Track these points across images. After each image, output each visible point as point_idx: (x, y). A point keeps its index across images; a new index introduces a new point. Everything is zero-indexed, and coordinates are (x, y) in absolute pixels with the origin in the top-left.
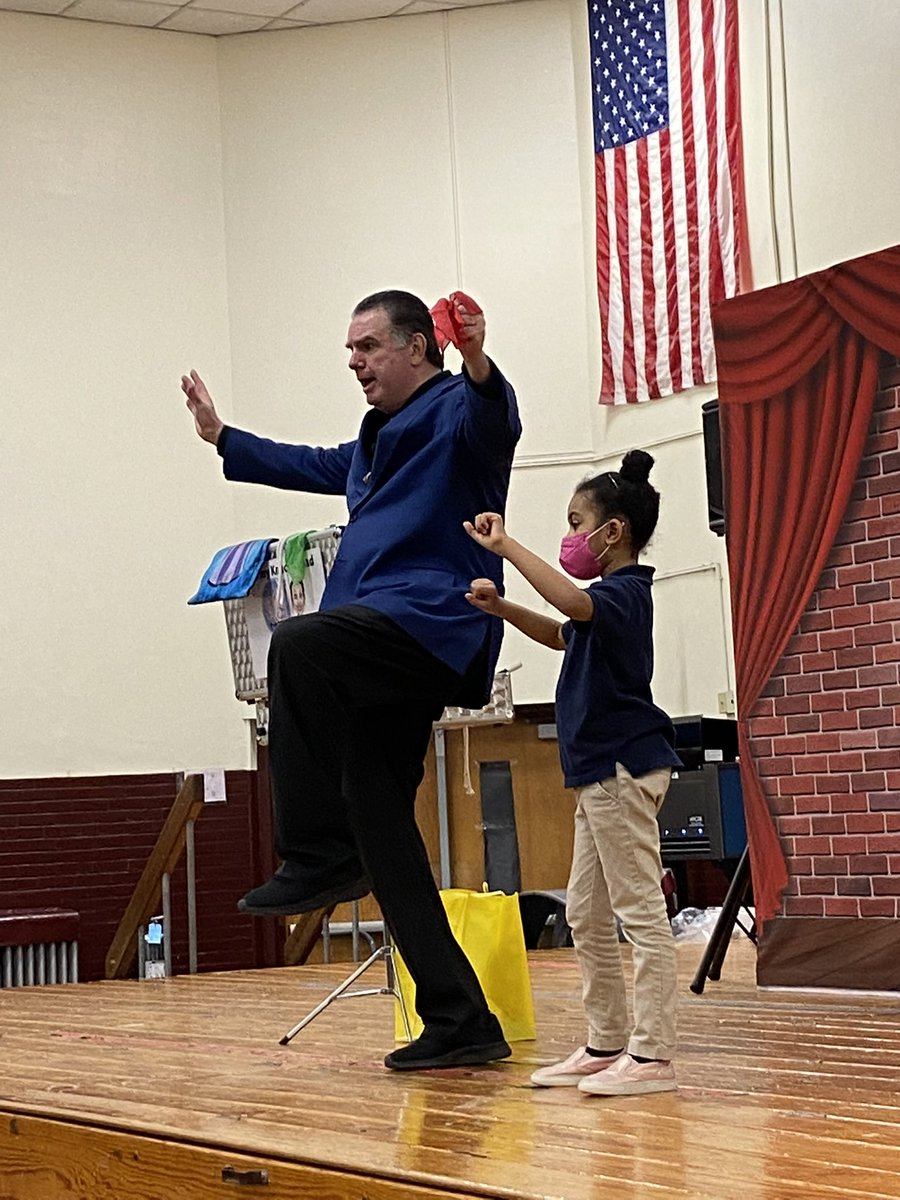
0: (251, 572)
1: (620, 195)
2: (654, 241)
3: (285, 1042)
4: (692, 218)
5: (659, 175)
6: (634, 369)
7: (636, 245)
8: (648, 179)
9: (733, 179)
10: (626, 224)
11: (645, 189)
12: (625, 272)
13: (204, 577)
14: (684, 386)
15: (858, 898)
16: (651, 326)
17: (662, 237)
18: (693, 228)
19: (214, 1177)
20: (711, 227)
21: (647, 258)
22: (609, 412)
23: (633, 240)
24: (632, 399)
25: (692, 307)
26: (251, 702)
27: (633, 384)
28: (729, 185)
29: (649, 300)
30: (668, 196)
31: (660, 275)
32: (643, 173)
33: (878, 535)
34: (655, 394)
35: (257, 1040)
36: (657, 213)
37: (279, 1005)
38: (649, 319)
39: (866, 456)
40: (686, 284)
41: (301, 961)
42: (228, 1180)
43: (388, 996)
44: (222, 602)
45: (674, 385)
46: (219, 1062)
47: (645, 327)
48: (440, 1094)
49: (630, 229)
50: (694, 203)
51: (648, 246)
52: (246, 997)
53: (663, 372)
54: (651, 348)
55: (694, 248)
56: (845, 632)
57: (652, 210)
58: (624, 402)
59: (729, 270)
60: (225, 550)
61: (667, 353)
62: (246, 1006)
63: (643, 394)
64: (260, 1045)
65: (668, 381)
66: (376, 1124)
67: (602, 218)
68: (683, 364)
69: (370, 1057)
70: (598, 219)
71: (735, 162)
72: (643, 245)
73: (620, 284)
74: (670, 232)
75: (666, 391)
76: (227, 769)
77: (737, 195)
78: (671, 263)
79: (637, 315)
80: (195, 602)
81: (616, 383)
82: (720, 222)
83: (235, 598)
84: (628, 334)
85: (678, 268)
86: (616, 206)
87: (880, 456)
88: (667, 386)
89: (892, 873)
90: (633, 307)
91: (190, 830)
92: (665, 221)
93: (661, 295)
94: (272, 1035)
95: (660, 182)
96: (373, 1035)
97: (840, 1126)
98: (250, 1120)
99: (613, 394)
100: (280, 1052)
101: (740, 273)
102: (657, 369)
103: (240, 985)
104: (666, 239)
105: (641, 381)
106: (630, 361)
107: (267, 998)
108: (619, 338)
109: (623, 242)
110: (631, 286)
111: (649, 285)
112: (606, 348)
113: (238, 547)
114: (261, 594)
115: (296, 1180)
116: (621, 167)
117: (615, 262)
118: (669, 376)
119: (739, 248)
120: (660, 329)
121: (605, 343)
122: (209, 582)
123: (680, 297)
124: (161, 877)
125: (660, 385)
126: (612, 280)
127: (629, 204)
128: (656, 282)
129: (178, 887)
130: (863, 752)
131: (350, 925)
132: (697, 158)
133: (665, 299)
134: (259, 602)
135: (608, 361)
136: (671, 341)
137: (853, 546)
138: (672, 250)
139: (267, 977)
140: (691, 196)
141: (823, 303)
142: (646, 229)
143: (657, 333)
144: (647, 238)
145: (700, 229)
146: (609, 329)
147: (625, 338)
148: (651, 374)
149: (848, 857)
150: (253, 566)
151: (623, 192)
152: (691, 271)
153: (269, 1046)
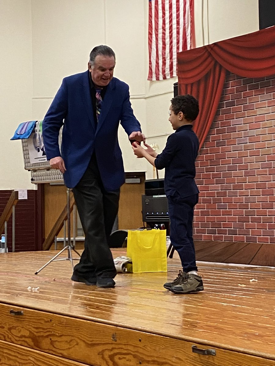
0: (30, 131)
1: (156, 15)
2: (166, 30)
3: (36, 273)
4: (178, 23)
5: (168, 9)
6: (159, 69)
7: (160, 31)
8: (165, 10)
9: (191, 12)
10: (158, 24)
11: (164, 14)
12: (157, 39)
13: (16, 131)
14: (174, 76)
15: (213, 235)
16: (164, 56)
17: (169, 28)
18: (178, 26)
19: (8, 313)
20: (184, 26)
21: (164, 35)
22: (151, 83)
23: (160, 29)
24: (158, 79)
25: (177, 51)
26: (29, 170)
27: (158, 74)
28: (189, 13)
29: (164, 48)
30: (171, 16)
31: (168, 41)
32: (163, 8)
33: (223, 126)
34: (165, 78)
35: (28, 273)
36: (167, 21)
37: (38, 262)
38: (164, 54)
39: (221, 102)
40: (175, 44)
41: (48, 250)
42: (11, 314)
43: (68, 261)
44: (21, 140)
45: (171, 75)
46: (15, 279)
47: (163, 57)
48: (79, 290)
49: (159, 25)
50: (178, 19)
51: (164, 31)
52: (28, 260)
53: (167, 71)
54: (164, 63)
55: (178, 33)
56: (212, 155)
57: (166, 20)
58: (155, 80)
59: (189, 40)
60: (22, 123)
61: (169, 65)
62: (27, 263)
63: (161, 77)
64: (28, 274)
65: (169, 74)
66: (57, 298)
67: (150, 22)
68: (174, 69)
69: (61, 279)
70: (149, 22)
71: (192, 7)
72: (163, 31)
73: (155, 43)
74: (171, 27)
75: (168, 77)
76: (28, 189)
77: (192, 17)
78: (171, 37)
79: (160, 53)
80: (13, 139)
81: (153, 74)
82: (186, 25)
83: (25, 139)
84: (157, 59)
85: (173, 39)
86: (155, 18)
87: (225, 102)
88: (169, 76)
89: (223, 228)
90: (159, 50)
91: (14, 208)
92: (170, 24)
93: (168, 47)
94: (33, 271)
95: (168, 11)
96: (63, 272)
97: (193, 301)
98: (21, 296)
99: (152, 77)
100: (34, 277)
101: (192, 42)
102: (166, 70)
103: (27, 256)
104: (170, 29)
105: (161, 73)
106: (157, 67)
107: (34, 260)
108: (154, 60)
109: (157, 30)
110: (159, 44)
111: (164, 44)
112: (150, 63)
113: (27, 122)
114: (33, 137)
115: (32, 314)
116: (156, 6)
117: (154, 36)
118: (169, 72)
119: (192, 33)
120: (167, 58)
121: (150, 61)
122: (17, 134)
123: (173, 48)
124: (4, 223)
125: (166, 75)
126: (153, 41)
127: (159, 18)
128: (166, 43)
129: (9, 225)
130: (216, 191)
131: (63, 238)
132: (180, 5)
133: (169, 48)
134: (32, 140)
135: (151, 67)
136: (170, 62)
137: (216, 129)
138: (171, 33)
139: (36, 254)
140: (178, 16)
141: (210, 54)
142: (164, 26)
143: (166, 59)
144: (164, 29)
145: (180, 27)
146: (151, 56)
147: (156, 60)
148: (164, 71)
149: (210, 222)
150: (30, 129)
151: (157, 14)
152: (177, 40)
153: (31, 275)
